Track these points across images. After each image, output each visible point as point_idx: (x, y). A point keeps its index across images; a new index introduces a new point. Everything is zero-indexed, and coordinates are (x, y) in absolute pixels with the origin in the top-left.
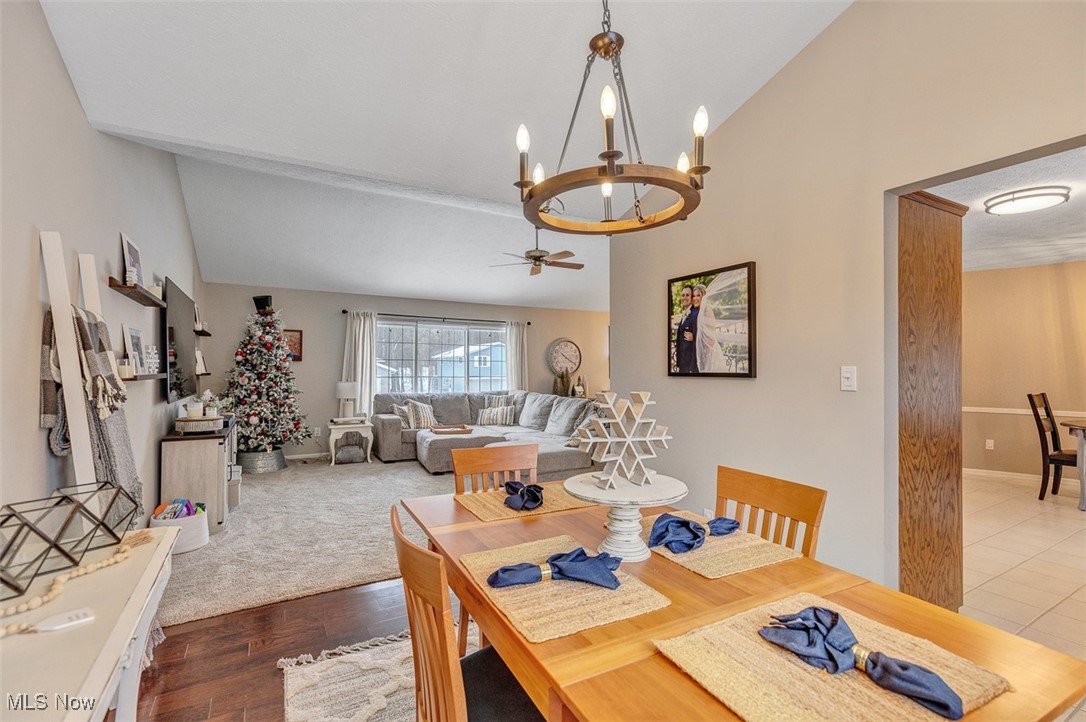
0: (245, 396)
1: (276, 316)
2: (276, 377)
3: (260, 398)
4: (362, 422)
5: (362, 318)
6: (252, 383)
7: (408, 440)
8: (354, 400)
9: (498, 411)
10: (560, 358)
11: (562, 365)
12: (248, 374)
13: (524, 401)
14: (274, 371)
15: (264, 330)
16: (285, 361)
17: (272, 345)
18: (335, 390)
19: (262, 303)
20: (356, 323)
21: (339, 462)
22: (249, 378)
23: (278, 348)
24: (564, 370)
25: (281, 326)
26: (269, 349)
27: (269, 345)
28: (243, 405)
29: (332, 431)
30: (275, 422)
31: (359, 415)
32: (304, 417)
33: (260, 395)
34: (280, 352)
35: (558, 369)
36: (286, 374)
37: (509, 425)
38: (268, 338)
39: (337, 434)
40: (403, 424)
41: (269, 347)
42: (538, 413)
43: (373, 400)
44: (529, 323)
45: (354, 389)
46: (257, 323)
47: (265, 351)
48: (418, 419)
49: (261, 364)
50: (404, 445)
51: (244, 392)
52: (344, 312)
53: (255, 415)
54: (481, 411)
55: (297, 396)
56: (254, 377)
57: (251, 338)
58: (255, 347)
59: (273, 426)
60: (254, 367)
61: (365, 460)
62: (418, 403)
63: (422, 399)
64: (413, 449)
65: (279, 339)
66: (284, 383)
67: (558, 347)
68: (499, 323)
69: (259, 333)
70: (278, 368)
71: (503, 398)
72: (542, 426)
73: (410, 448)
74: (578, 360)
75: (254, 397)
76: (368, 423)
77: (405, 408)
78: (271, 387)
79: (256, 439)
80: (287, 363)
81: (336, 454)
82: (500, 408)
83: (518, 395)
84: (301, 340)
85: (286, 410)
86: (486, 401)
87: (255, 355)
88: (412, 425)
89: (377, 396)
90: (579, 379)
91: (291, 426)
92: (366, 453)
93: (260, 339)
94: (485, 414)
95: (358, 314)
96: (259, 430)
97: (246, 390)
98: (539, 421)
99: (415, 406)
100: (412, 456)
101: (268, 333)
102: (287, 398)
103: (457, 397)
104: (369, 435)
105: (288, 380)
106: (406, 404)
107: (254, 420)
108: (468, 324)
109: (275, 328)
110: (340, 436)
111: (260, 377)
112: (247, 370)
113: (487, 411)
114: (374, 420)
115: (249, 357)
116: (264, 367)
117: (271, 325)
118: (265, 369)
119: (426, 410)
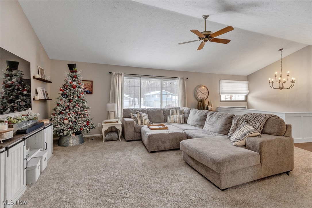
0: (63, 110)
1: (78, 73)
2: (77, 101)
3: (69, 111)
4: (117, 122)
5: (118, 76)
6: (66, 104)
7: (137, 131)
8: (115, 112)
9: (177, 117)
10: (200, 93)
11: (201, 96)
12: (64, 99)
13: (189, 113)
14: (77, 98)
15: (72, 79)
16: (82, 94)
17: (76, 86)
18: (106, 107)
19: (72, 67)
20: (115, 77)
21: (106, 141)
22: (64, 101)
23: (79, 87)
24: (202, 98)
25: (81, 78)
26: (74, 88)
27: (74, 86)
28: (62, 114)
29: (103, 126)
30: (76, 122)
31: (117, 118)
32: (92, 119)
33: (70, 109)
34: (80, 89)
35: (199, 98)
36: (83, 100)
37: (182, 124)
38: (75, 83)
39: (105, 128)
40: (135, 123)
41: (74, 87)
42: (199, 119)
43: (122, 111)
44: (187, 78)
45: (114, 107)
46: (69, 76)
47: (72, 89)
48: (142, 120)
49: (71, 95)
50: (136, 133)
51: (62, 108)
52: (110, 73)
53: (66, 119)
54: (168, 116)
55: (89, 110)
56: (67, 100)
57: (67, 82)
58: (68, 87)
59: (76, 125)
60: (67, 96)
61: (118, 139)
62: (142, 113)
63: (143, 111)
64: (139, 135)
65: (79, 84)
66: (81, 104)
67: (199, 89)
68: (174, 78)
69: (70, 81)
70: (79, 97)
71: (178, 111)
72: (202, 126)
73: (138, 134)
74: (207, 94)
75: (67, 110)
76: (120, 122)
77: (136, 115)
78: (75, 106)
79: (67, 130)
80: (84, 95)
81: (105, 136)
82: (178, 115)
83: (186, 109)
84: (92, 85)
85: (82, 116)
86: (171, 112)
87: (68, 91)
88: (139, 124)
89: (124, 110)
90: (209, 102)
91: (85, 124)
92: (118, 137)
93: (70, 84)
94: (171, 118)
95: (116, 74)
96: (69, 126)
97: (63, 107)
98: (200, 123)
99: (140, 115)
100: (139, 138)
101: (74, 81)
102: (83, 111)
103: (158, 110)
104: (120, 128)
105: (84, 103)
106: (136, 113)
107: (66, 122)
108: (162, 78)
109: (78, 79)
110: (107, 128)
111: (70, 101)
112: (64, 98)
113: (172, 116)
114: (123, 121)
115: (65, 92)
116: (72, 96)
117: (75, 77)
118: (72, 98)
119: (145, 116)
